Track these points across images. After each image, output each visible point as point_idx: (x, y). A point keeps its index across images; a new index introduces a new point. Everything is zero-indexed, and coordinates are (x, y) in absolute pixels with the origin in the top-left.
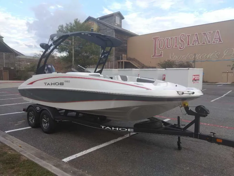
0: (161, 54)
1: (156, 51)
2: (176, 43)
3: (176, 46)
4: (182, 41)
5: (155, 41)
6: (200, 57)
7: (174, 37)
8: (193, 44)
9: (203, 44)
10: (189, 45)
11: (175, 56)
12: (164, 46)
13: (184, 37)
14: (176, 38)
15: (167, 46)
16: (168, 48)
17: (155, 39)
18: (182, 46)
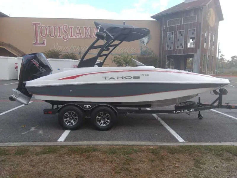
0: (44, 42)
1: (37, 38)
2: (59, 32)
3: (59, 36)
4: (65, 31)
5: (36, 27)
6: (83, 49)
7: (57, 27)
8: (76, 37)
9: (84, 37)
10: (72, 37)
11: (59, 46)
12: (46, 34)
13: (67, 28)
14: (59, 27)
15: (50, 35)
16: (52, 37)
17: (35, 24)
18: (65, 37)
